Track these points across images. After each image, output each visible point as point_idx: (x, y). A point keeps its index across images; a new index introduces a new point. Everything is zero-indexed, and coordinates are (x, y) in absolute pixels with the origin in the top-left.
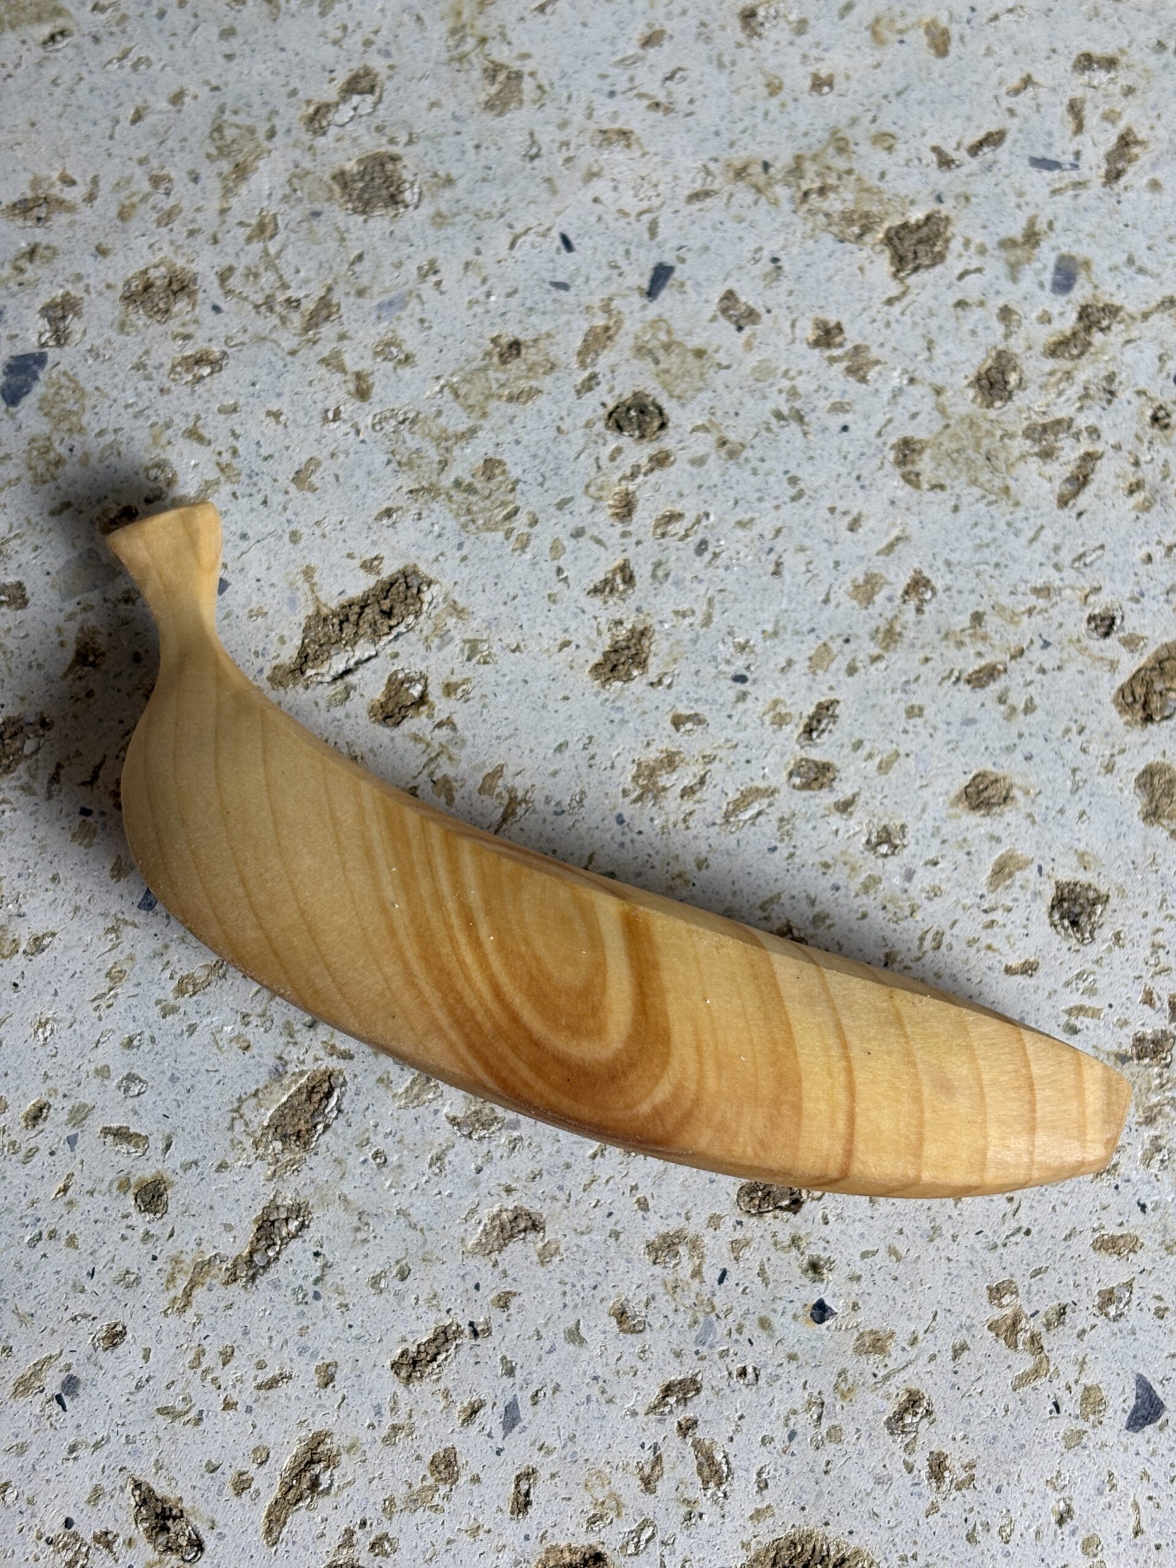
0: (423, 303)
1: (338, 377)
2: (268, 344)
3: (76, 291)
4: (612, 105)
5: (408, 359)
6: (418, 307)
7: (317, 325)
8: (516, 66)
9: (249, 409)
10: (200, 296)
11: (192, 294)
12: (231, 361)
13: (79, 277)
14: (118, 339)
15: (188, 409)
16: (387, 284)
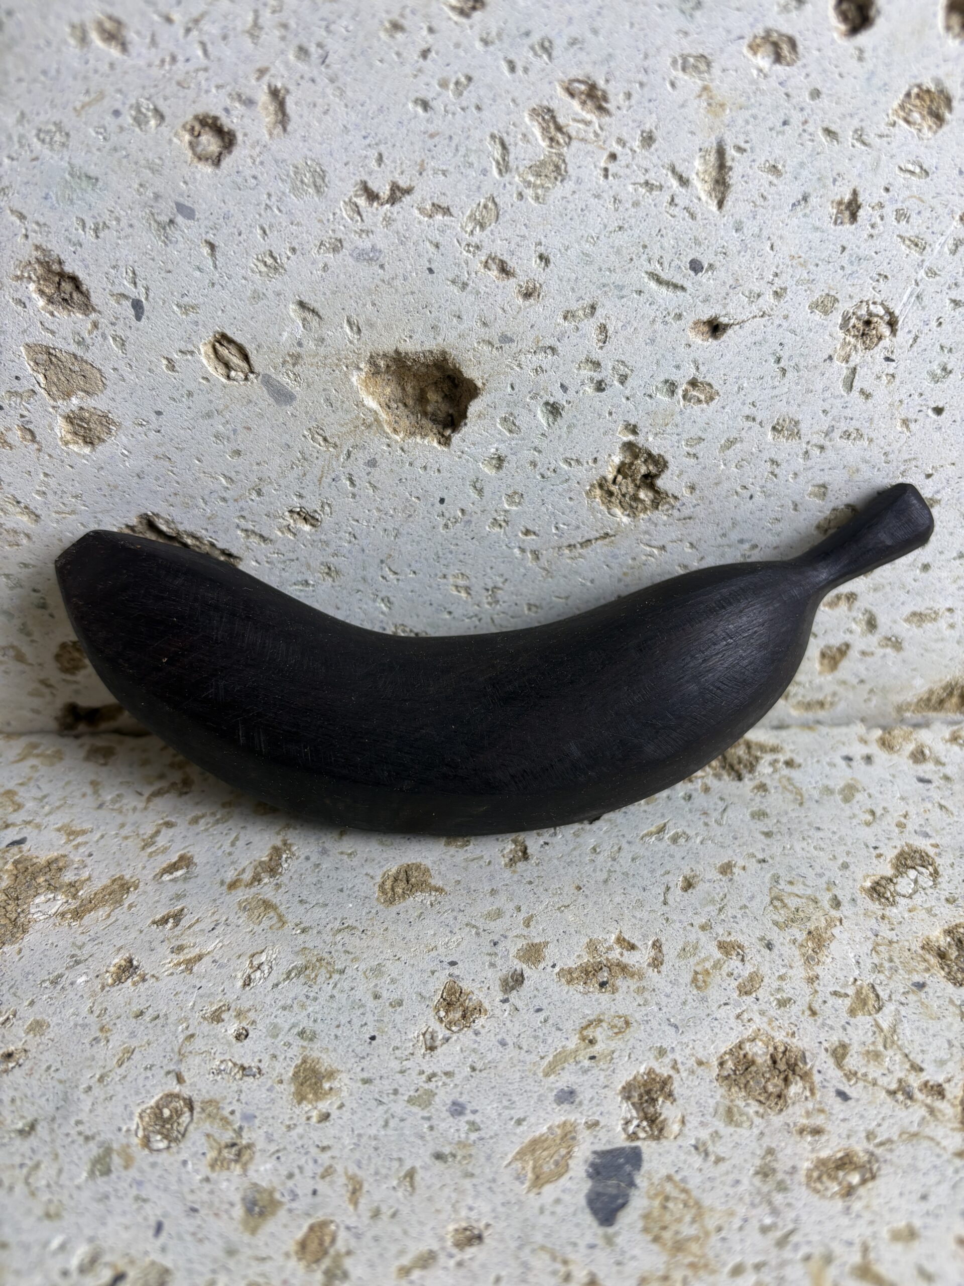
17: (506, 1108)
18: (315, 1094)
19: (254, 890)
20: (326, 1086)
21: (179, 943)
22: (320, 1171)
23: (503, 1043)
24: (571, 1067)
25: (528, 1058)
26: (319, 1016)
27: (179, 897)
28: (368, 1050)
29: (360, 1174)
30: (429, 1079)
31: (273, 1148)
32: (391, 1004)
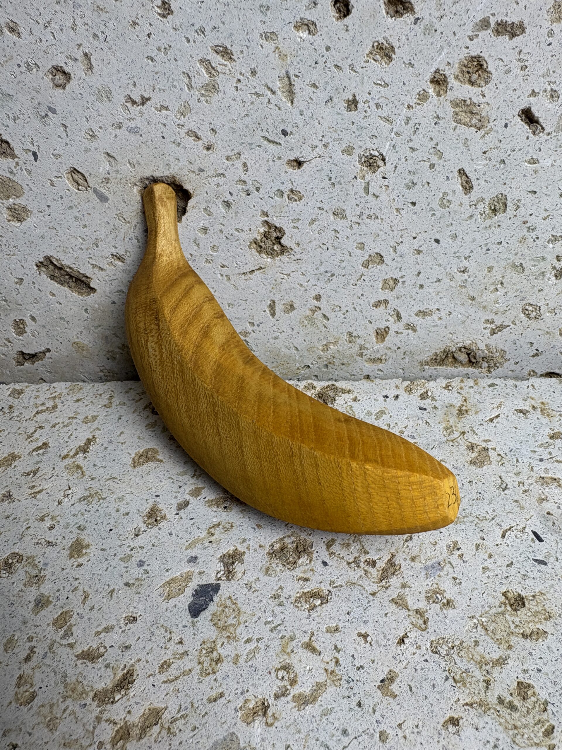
0: (453, 567)
1: (405, 613)
2: (357, 587)
3: (241, 549)
4: (543, 465)
5: (449, 603)
6: (451, 570)
7: (387, 577)
8: (484, 445)
9: (346, 631)
10: (315, 555)
11: (310, 554)
12: (333, 596)
13: (244, 540)
14: (265, 579)
15: (306, 628)
16: (429, 554)
17: (163, 564)
18: (78, 555)
19: (74, 459)
20: (84, 551)
21: (33, 484)
22: (73, 588)
23: (170, 534)
24: (199, 546)
25: (180, 541)
26: (89, 519)
27: (38, 463)
28: (107, 536)
29: (90, 591)
30: (132, 550)
31: (53, 578)
32: (123, 515)
